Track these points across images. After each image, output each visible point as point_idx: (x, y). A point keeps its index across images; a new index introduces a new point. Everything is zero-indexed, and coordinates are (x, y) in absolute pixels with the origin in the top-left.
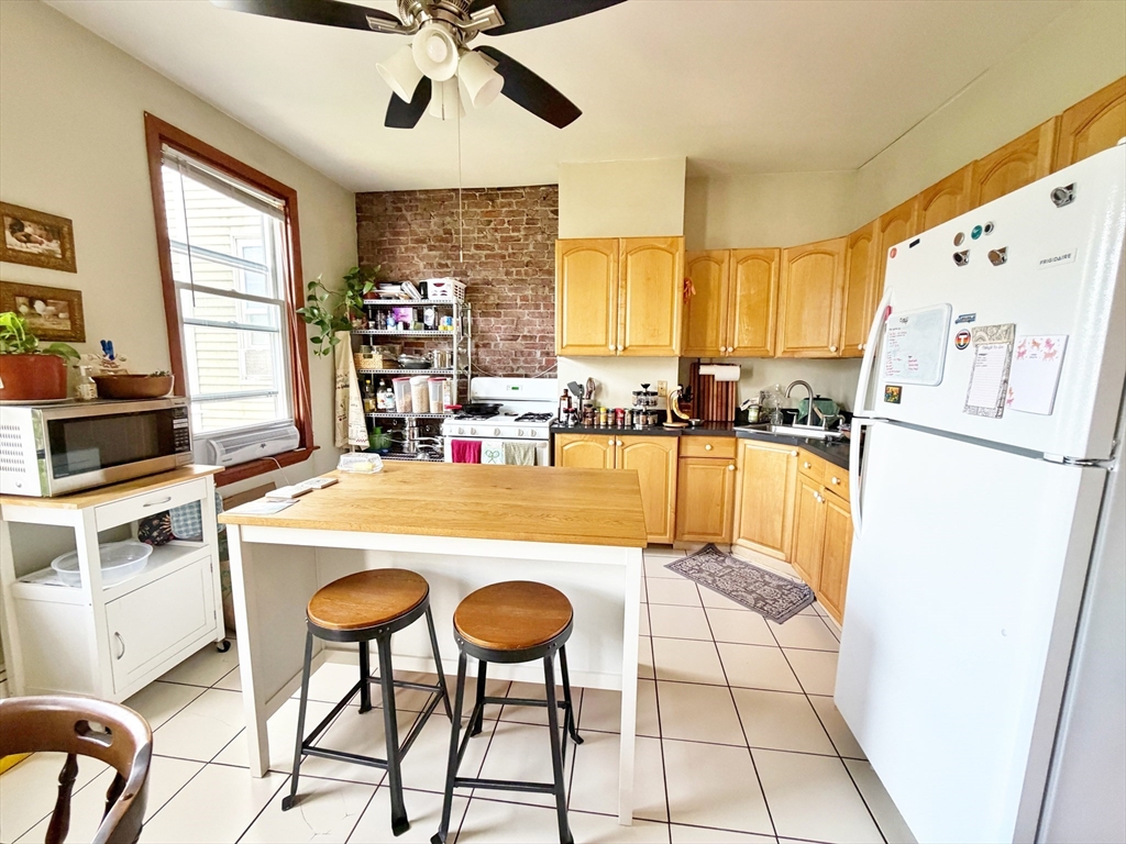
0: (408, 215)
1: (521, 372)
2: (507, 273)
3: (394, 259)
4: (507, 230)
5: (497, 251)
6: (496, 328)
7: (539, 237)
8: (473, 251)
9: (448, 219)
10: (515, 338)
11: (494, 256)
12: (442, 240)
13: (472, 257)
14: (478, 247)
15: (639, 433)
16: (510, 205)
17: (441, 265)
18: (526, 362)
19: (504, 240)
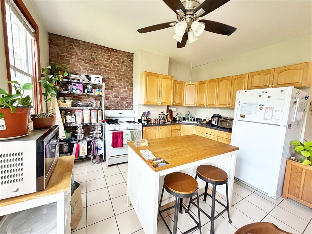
0: (76, 48)
1: (119, 108)
2: (115, 77)
3: (69, 64)
4: (116, 63)
5: (112, 69)
6: (112, 94)
7: (126, 67)
8: (103, 67)
9: (93, 54)
10: (117, 97)
11: (111, 70)
12: (91, 61)
13: (103, 69)
14: (105, 66)
16: (117, 55)
17: (89, 69)
18: (121, 105)
19: (114, 66)
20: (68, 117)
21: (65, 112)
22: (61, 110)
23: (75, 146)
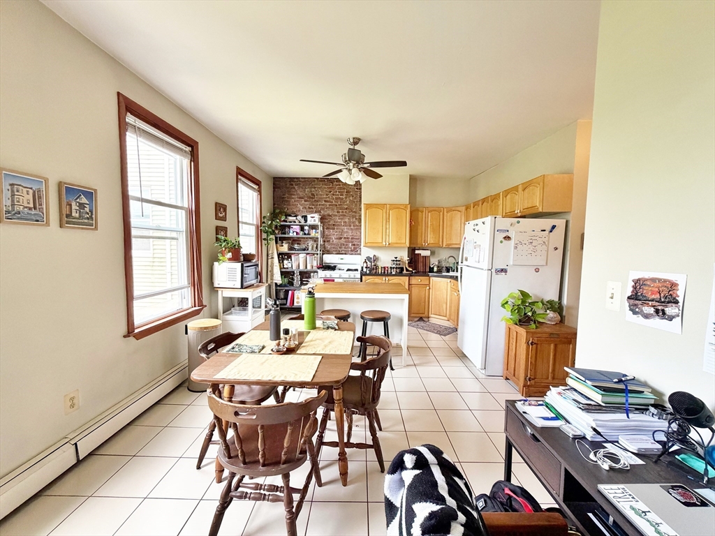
0: (296, 187)
1: (343, 252)
2: (338, 212)
3: (289, 205)
4: (338, 195)
5: (334, 203)
6: (333, 235)
7: (351, 198)
8: (324, 202)
9: (313, 189)
10: (341, 238)
11: (332, 205)
12: (310, 198)
13: (323, 205)
14: (325, 201)
15: (394, 275)
16: (340, 185)
17: (309, 208)
18: (345, 248)
19: (336, 198)
20: (285, 262)
21: (283, 257)
22: (279, 255)
23: (290, 292)
